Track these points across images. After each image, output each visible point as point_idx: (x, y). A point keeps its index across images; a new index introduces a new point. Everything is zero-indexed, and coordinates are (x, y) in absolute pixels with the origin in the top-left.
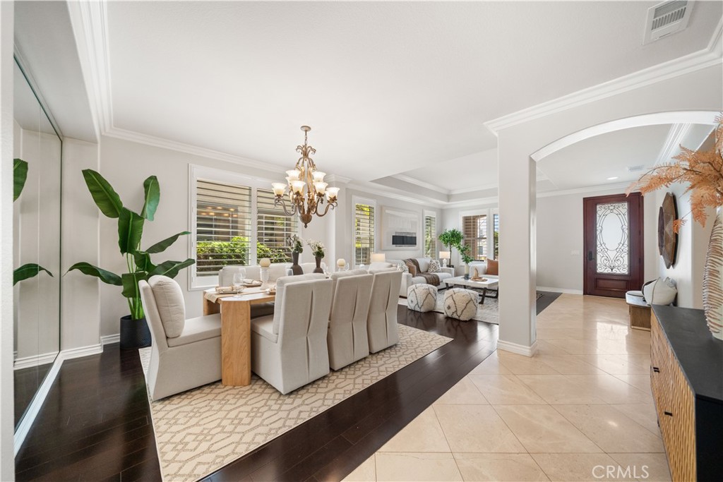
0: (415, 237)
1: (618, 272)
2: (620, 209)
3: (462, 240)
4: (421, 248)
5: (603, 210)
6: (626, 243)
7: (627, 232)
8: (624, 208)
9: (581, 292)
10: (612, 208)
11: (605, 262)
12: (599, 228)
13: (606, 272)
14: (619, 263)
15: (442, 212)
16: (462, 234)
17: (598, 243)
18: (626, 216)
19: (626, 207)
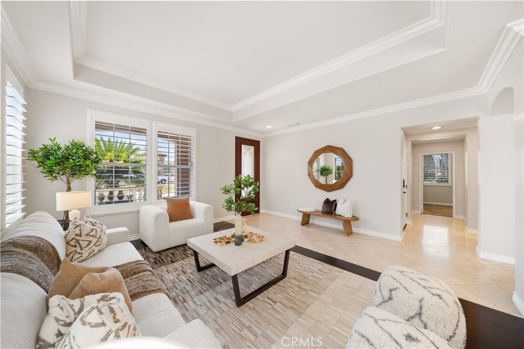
2: (251, 149)
6: (253, 175)
7: (253, 167)
10: (248, 148)
12: (242, 163)
19: (253, 149)
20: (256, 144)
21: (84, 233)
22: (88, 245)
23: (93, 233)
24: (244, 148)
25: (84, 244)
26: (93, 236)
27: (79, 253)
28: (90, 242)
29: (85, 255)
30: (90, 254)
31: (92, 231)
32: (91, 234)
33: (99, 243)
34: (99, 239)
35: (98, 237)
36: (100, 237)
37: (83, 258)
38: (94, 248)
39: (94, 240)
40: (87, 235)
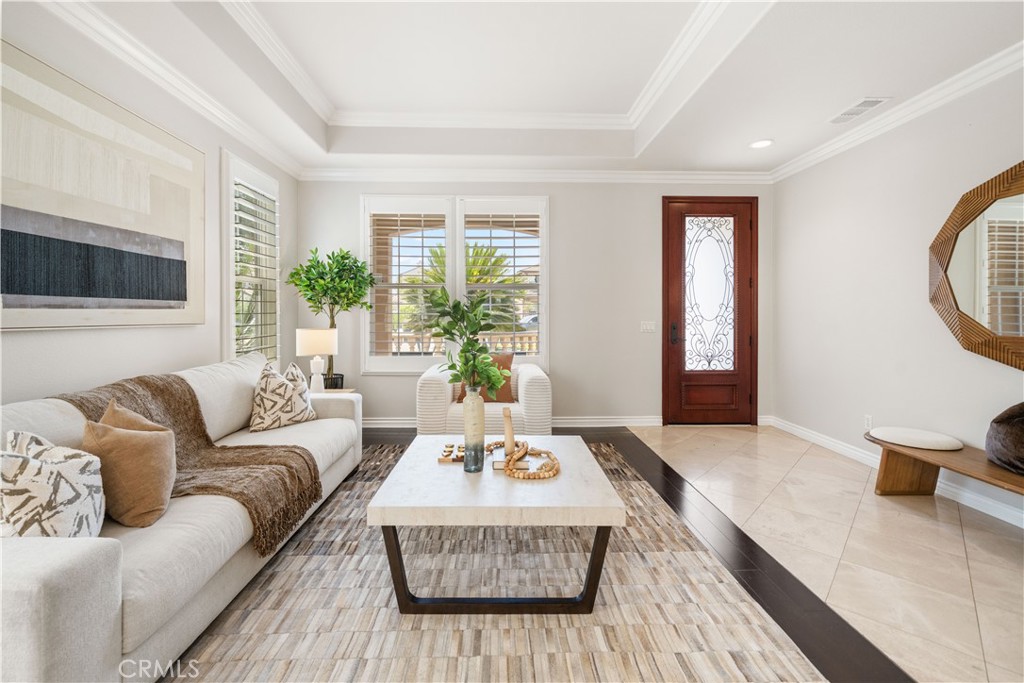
0: (182, 264)
1: (719, 368)
2: (723, 228)
3: (369, 290)
4: (212, 312)
5: (696, 228)
6: (732, 304)
7: (732, 279)
8: (726, 226)
9: (658, 420)
10: (709, 225)
11: (699, 346)
12: (688, 269)
13: (699, 368)
14: (720, 346)
15: (301, 189)
16: (369, 270)
17: (687, 304)
18: (732, 246)
19: (731, 226)
20: (743, 212)
21: (270, 388)
22: (272, 407)
23: (281, 391)
24: (693, 227)
25: (268, 404)
26: (279, 395)
27: (261, 418)
28: (276, 403)
29: (268, 422)
30: (274, 422)
31: (280, 387)
32: (278, 391)
33: (289, 409)
34: (288, 401)
35: (287, 397)
36: (290, 399)
37: (265, 426)
38: (280, 413)
39: (281, 402)
40: (273, 391)
